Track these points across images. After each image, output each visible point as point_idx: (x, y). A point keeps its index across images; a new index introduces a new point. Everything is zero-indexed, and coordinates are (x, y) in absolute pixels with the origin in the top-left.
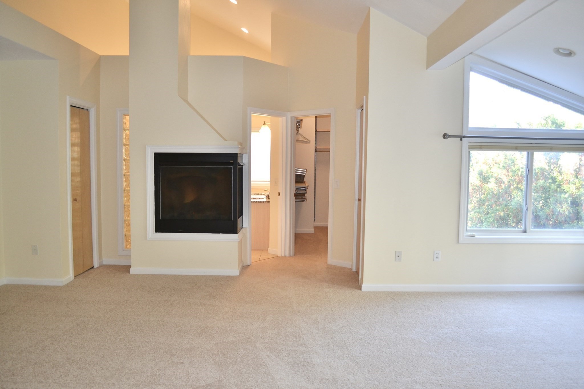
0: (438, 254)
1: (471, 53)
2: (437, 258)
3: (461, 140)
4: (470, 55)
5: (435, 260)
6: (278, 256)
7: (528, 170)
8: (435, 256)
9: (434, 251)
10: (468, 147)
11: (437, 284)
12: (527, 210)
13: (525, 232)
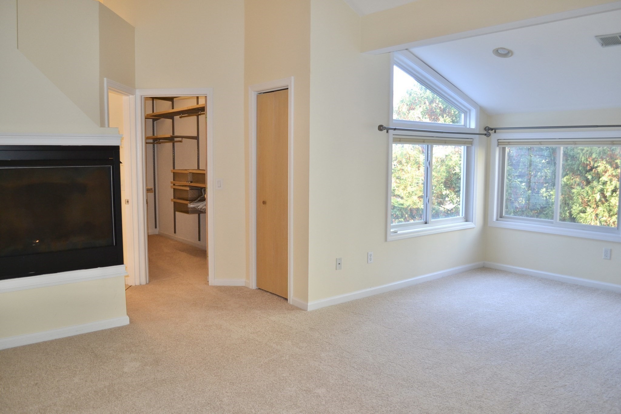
0: (371, 255)
1: (407, 49)
2: (371, 259)
3: (387, 132)
4: (406, 50)
5: (369, 263)
6: (130, 285)
7: (429, 163)
8: (369, 258)
9: (368, 253)
10: (393, 140)
11: (371, 287)
12: (428, 201)
13: (426, 223)
